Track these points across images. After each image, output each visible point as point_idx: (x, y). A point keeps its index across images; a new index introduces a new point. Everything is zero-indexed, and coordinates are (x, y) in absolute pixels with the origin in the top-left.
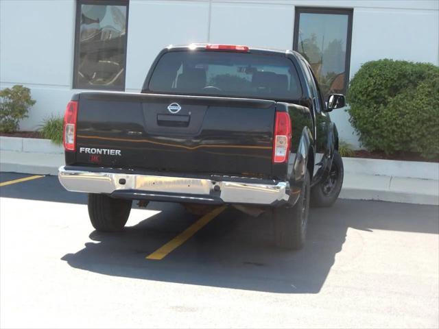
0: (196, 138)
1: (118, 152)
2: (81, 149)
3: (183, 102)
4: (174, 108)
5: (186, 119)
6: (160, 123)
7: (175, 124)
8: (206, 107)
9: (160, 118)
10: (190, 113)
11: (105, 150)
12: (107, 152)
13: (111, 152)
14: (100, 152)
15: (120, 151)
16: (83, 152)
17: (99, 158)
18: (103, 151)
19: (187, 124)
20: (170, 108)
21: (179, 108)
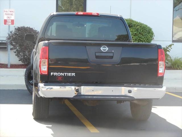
0: (118, 64)
1: (74, 74)
2: (52, 74)
3: (108, 45)
4: (104, 49)
5: (111, 55)
6: (97, 57)
7: (105, 57)
8: (122, 48)
9: (97, 54)
10: (113, 51)
11: (66, 73)
12: (67, 74)
13: (69, 74)
14: (63, 75)
15: (75, 74)
16: (53, 75)
17: (62, 78)
18: (65, 74)
19: (112, 57)
20: (102, 49)
21: (107, 49)
